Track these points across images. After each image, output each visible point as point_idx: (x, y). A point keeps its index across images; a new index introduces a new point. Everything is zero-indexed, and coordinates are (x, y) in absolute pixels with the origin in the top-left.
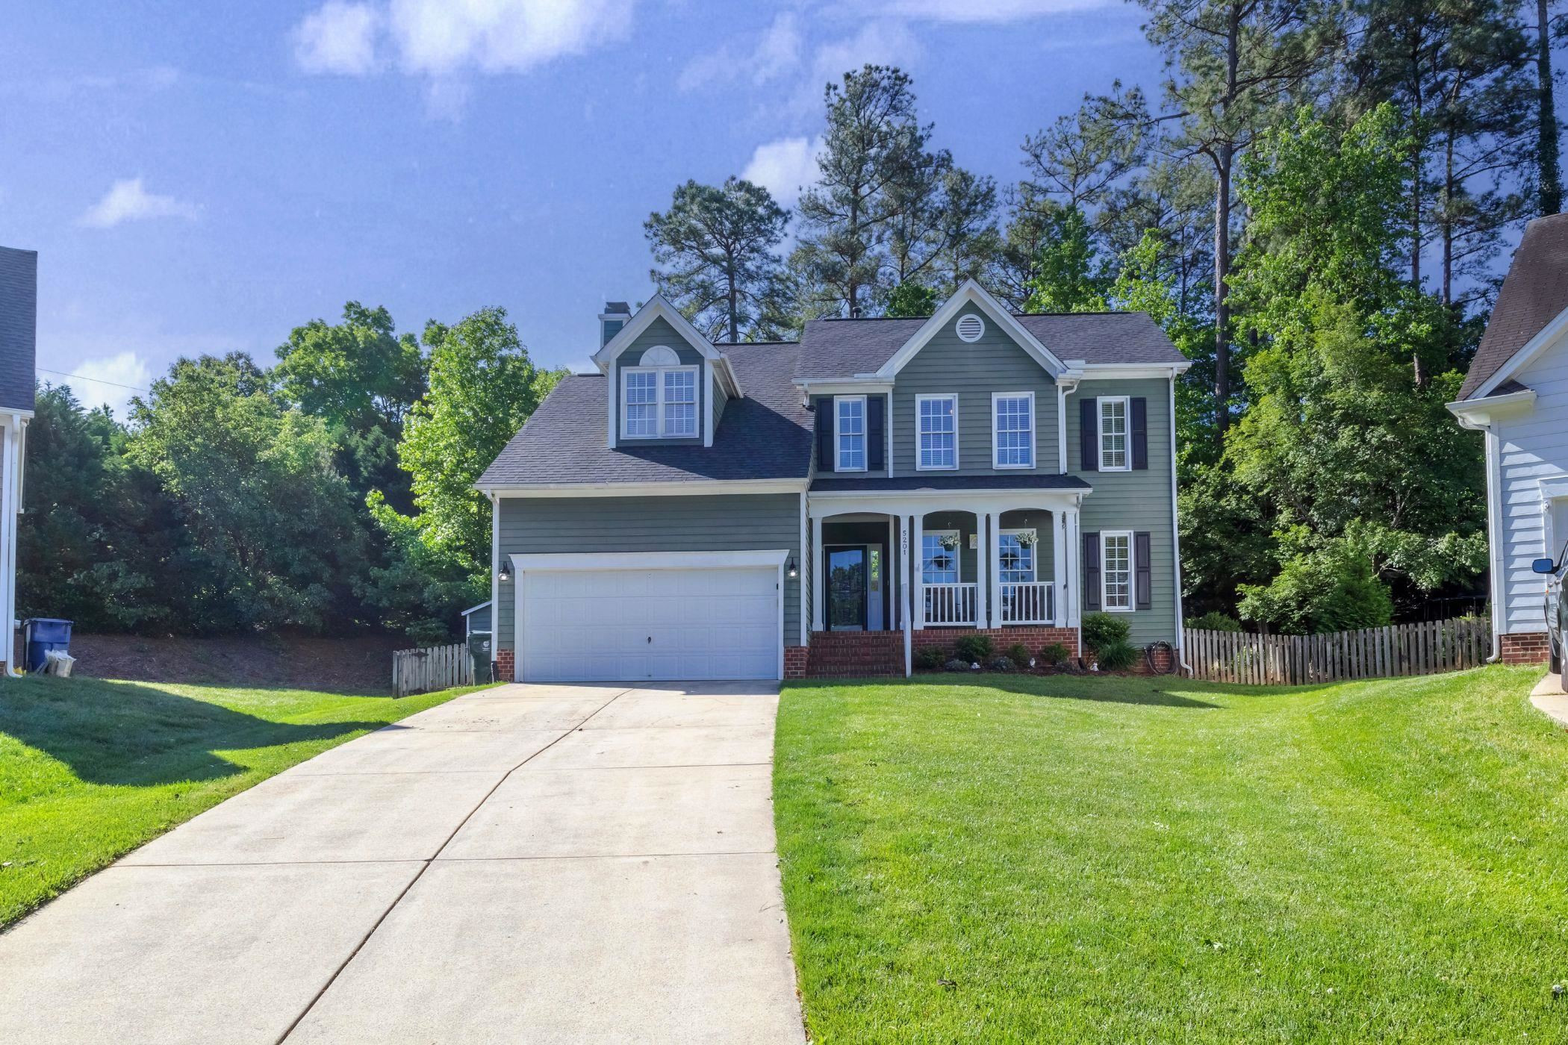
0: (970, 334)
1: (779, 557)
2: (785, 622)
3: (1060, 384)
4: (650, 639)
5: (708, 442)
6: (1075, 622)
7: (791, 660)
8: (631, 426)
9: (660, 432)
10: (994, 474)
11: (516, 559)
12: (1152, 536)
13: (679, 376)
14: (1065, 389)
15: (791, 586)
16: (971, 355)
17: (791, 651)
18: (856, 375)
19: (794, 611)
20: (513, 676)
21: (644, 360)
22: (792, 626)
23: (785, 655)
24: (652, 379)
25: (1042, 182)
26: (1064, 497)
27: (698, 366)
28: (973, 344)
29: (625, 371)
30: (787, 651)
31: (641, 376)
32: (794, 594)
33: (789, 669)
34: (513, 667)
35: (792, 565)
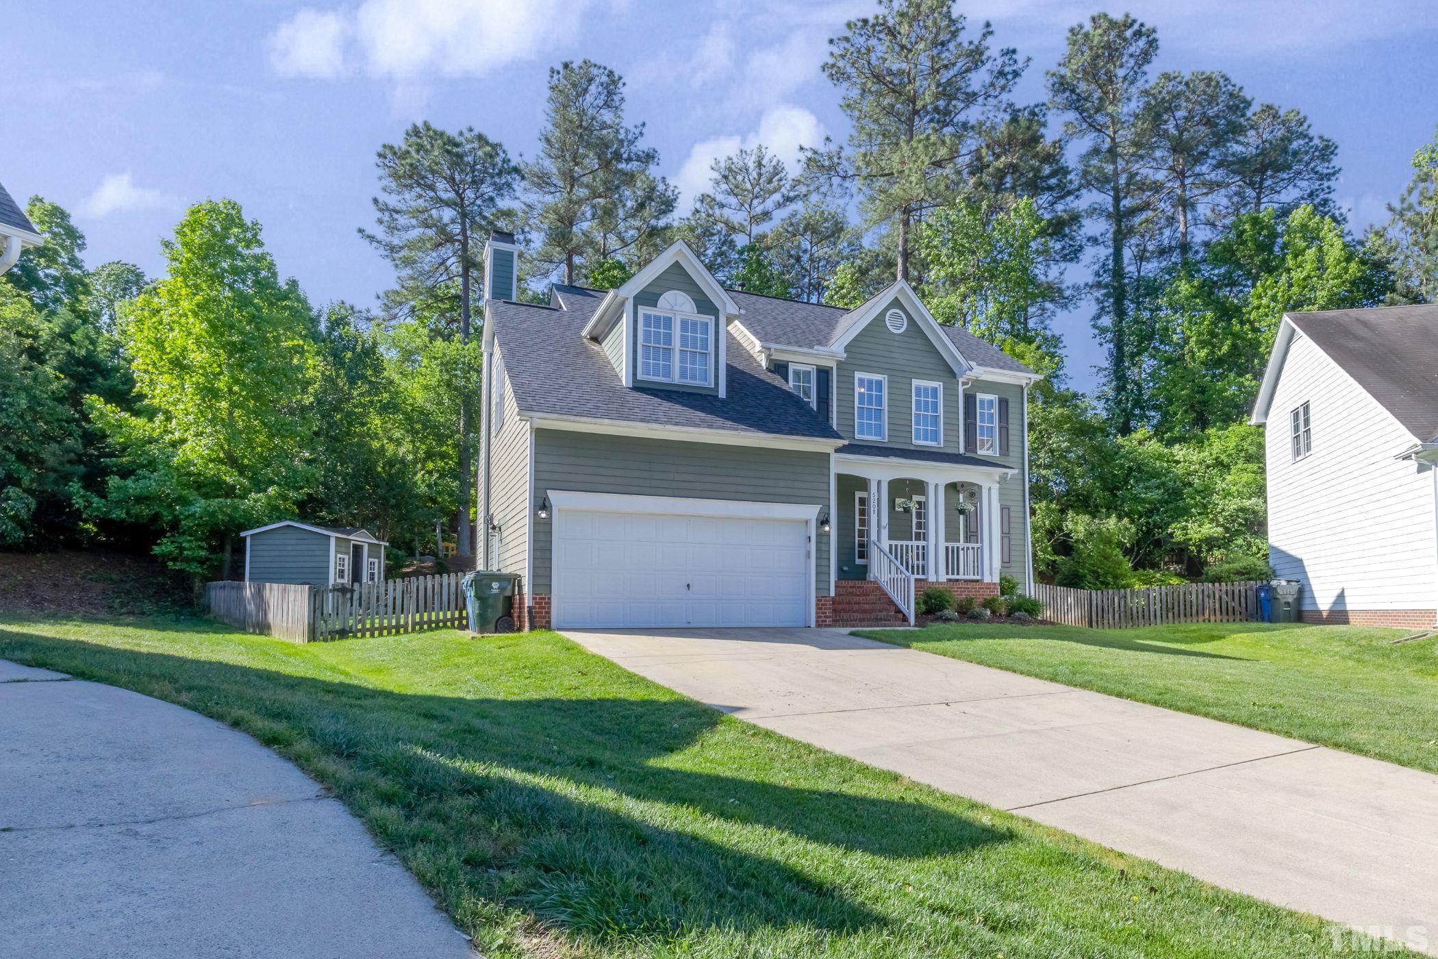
0: (896, 326)
1: (811, 512)
2: (817, 573)
3: (961, 380)
4: (688, 585)
5: (722, 393)
6: (996, 580)
7: (821, 609)
8: (646, 365)
9: (676, 378)
10: (913, 448)
11: (553, 495)
12: (1011, 509)
13: (694, 324)
14: (964, 384)
15: (822, 538)
16: (896, 344)
17: (821, 600)
18: (816, 347)
19: (824, 562)
20: (549, 622)
21: (662, 302)
22: (824, 577)
23: (817, 605)
24: (668, 322)
25: (720, 198)
26: (989, 475)
27: (713, 318)
28: (899, 335)
29: (642, 310)
30: (818, 600)
31: (657, 318)
32: (824, 547)
33: (820, 617)
34: (549, 613)
35: (824, 521)
